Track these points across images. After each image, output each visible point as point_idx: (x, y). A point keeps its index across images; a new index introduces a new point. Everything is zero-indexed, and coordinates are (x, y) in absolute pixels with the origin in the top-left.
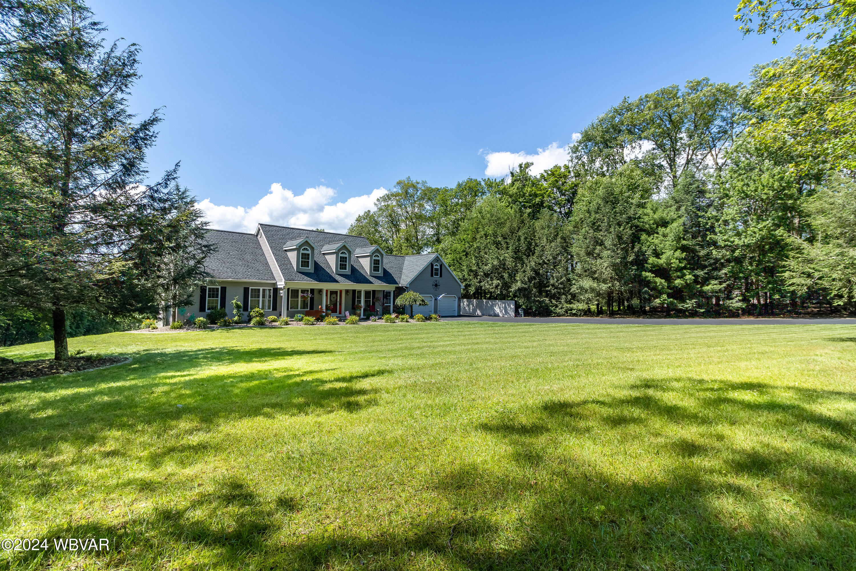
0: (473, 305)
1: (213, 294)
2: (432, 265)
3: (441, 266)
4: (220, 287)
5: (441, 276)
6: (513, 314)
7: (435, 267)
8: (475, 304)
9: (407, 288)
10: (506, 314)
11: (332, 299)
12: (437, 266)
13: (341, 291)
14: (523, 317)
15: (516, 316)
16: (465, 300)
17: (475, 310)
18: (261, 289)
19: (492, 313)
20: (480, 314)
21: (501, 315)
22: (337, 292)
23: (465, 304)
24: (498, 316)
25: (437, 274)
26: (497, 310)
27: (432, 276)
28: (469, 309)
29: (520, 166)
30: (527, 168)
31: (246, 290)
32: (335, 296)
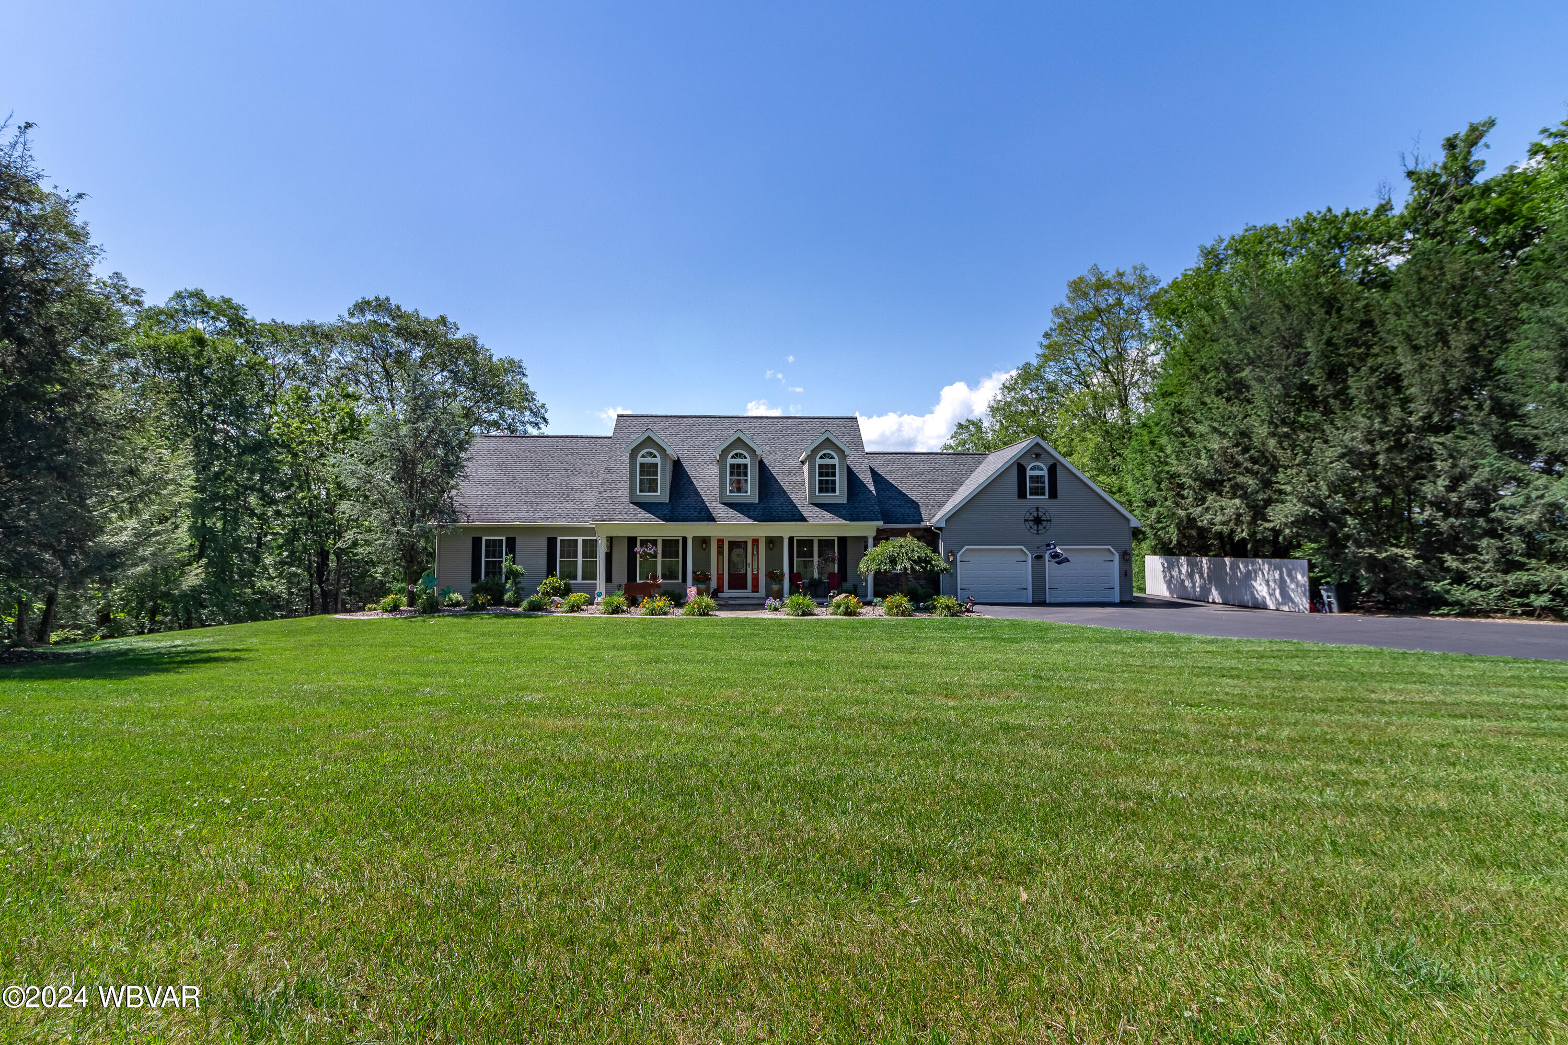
0: (1201, 576)
1: (494, 551)
2: (1021, 469)
3: (1053, 470)
4: (504, 538)
5: (1053, 494)
6: (1304, 603)
7: (1029, 473)
8: (1205, 570)
9: (940, 529)
10: (1284, 604)
11: (734, 558)
12: (1037, 470)
13: (755, 541)
14: (1336, 614)
15: (1313, 609)
16: (1183, 559)
17: (1206, 591)
18: (580, 540)
19: (1247, 598)
20: (1218, 599)
21: (1271, 605)
22: (746, 542)
23: (1184, 570)
24: (1265, 607)
25: (1036, 491)
26: (1261, 589)
27: (1022, 494)
28: (1194, 583)
29: (1451, 145)
30: (1474, 143)
31: (552, 542)
32: (740, 551)
